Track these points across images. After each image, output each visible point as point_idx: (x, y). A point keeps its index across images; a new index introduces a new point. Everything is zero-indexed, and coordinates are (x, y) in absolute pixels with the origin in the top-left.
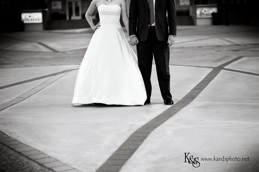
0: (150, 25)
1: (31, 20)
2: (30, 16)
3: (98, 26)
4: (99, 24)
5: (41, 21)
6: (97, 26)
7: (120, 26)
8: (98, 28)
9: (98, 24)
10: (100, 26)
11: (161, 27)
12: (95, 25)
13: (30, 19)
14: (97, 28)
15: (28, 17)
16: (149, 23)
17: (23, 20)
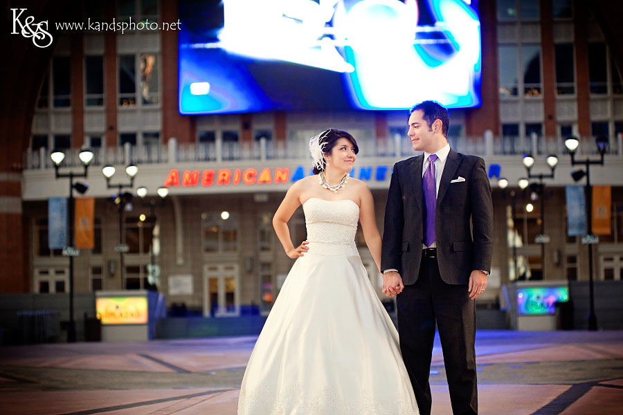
0: (427, 245)
1: (121, 315)
2: (117, 307)
3: (301, 250)
4: (304, 244)
5: (143, 318)
6: (299, 249)
7: (353, 251)
8: (302, 256)
9: (302, 246)
10: (306, 249)
11: (452, 250)
12: (296, 246)
13: (117, 313)
14: (299, 254)
15: (112, 309)
16: (425, 241)
17: (100, 314)
